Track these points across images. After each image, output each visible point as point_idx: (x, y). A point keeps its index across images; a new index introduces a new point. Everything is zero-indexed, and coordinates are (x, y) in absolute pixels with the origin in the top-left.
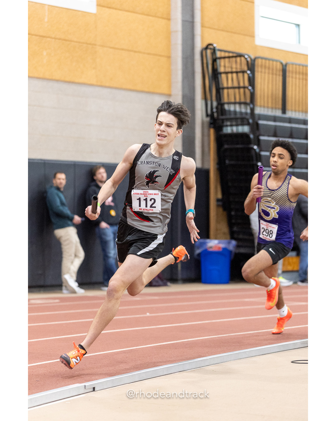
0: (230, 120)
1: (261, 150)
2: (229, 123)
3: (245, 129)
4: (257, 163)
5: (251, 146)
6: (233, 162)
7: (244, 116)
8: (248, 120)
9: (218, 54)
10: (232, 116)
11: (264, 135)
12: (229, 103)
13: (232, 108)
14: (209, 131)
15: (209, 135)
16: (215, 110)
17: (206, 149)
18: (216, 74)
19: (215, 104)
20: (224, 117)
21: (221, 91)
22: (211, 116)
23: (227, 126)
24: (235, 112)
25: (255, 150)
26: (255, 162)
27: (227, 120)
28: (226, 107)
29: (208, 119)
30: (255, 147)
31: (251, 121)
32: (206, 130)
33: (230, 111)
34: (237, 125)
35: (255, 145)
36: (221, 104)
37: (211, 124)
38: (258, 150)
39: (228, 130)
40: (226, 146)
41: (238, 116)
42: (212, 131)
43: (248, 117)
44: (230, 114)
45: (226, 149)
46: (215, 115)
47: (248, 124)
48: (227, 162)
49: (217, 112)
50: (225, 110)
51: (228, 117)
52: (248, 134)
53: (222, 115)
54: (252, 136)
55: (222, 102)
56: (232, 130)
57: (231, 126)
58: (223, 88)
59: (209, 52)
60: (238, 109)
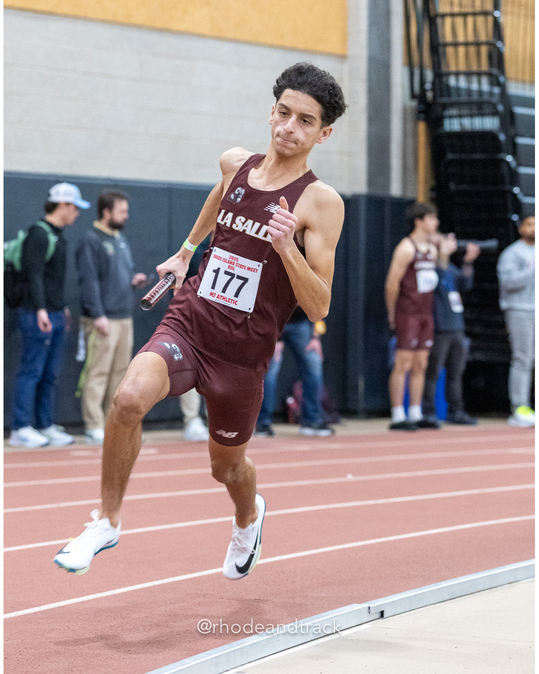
0: (458, 105)
1: (519, 165)
2: (454, 112)
3: (490, 123)
4: (512, 188)
5: (502, 156)
6: (463, 187)
7: (486, 98)
8: (494, 106)
10: (464, 98)
11: (523, 136)
12: (457, 74)
13: (463, 83)
14: (416, 126)
15: (415, 135)
16: (428, 86)
17: (410, 161)
18: (431, 18)
19: (429, 75)
20: (445, 100)
21: (441, 49)
22: (419, 96)
23: (450, 117)
24: (469, 92)
25: (508, 163)
26: (507, 187)
27: (452, 105)
28: (452, 81)
29: (414, 104)
30: (509, 158)
31: (500, 108)
32: (410, 126)
33: (458, 89)
34: (471, 116)
35: (509, 154)
36: (440, 75)
37: (420, 112)
38: (513, 164)
39: (452, 125)
40: (450, 156)
41: (475, 98)
42: (422, 127)
43: (495, 99)
44: (459, 95)
45: (451, 162)
46: (430, 95)
47: (495, 113)
48: (452, 186)
49: (433, 89)
50: (448, 87)
51: (454, 98)
52: (495, 132)
53: (442, 96)
54: (502, 137)
55: (444, 69)
56: (461, 125)
57: (460, 116)
58: (445, 45)
60: (475, 86)
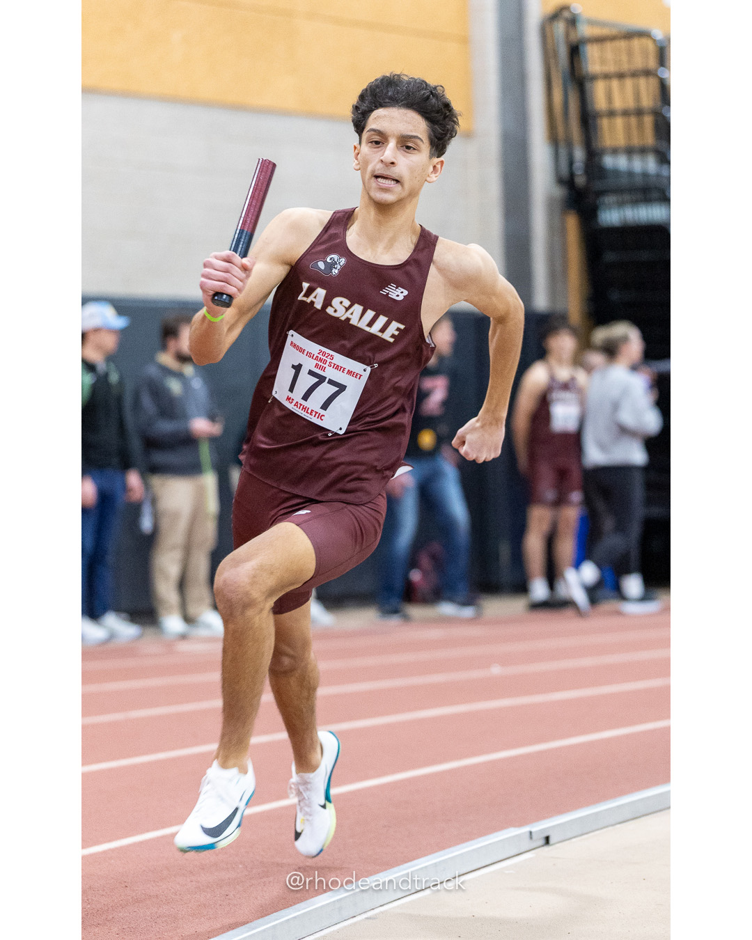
0: (618, 191)
2: (613, 200)
3: (657, 213)
6: (628, 296)
9: (585, 30)
10: (624, 181)
12: (615, 151)
13: (621, 163)
14: (563, 221)
15: (563, 231)
16: (579, 170)
17: (558, 264)
18: (578, 80)
19: (579, 154)
21: (592, 121)
22: (566, 181)
23: (608, 206)
24: (630, 174)
27: (609, 191)
28: (609, 161)
29: (559, 192)
32: (556, 220)
33: (616, 171)
34: (634, 203)
36: (593, 154)
37: (569, 201)
39: (612, 216)
40: (610, 257)
41: (639, 181)
42: (572, 221)
44: (617, 179)
45: (610, 265)
46: (581, 181)
47: (664, 199)
49: (586, 173)
50: (604, 168)
51: (612, 184)
52: (664, 225)
56: (621, 216)
57: (621, 205)
58: (598, 115)
59: (560, 27)
60: (637, 166)
